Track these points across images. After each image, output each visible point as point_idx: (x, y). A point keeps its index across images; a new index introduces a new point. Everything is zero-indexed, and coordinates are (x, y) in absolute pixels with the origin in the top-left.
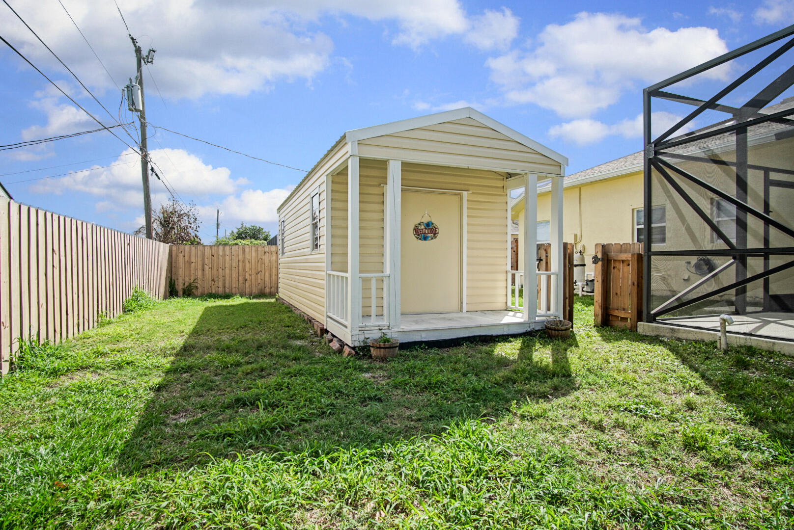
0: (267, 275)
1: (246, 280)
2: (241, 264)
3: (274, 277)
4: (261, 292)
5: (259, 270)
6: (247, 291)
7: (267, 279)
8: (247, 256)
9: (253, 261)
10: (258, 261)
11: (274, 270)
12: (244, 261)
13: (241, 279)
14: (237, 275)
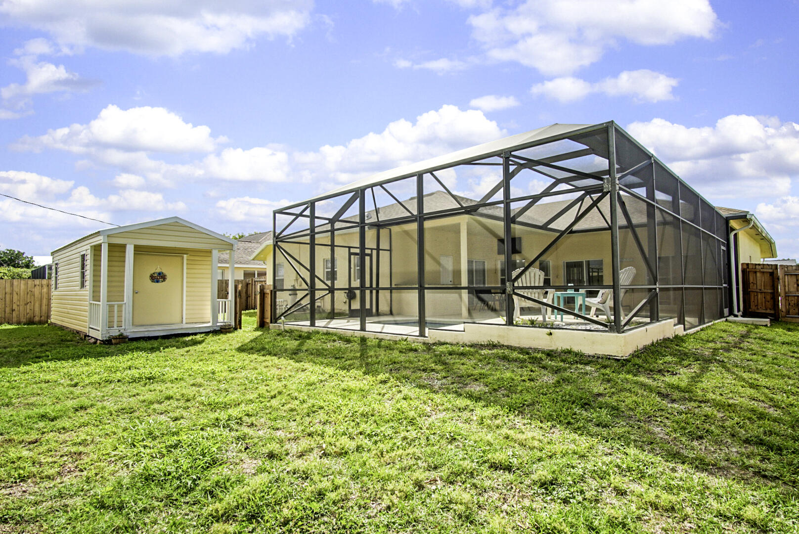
0: (37, 305)
1: (13, 310)
2: (8, 296)
3: (44, 308)
4: (30, 321)
5: (28, 301)
6: (15, 320)
7: (37, 309)
8: (16, 289)
9: (22, 294)
10: (27, 293)
11: (45, 302)
12: (12, 294)
13: (8, 310)
14: (4, 306)
